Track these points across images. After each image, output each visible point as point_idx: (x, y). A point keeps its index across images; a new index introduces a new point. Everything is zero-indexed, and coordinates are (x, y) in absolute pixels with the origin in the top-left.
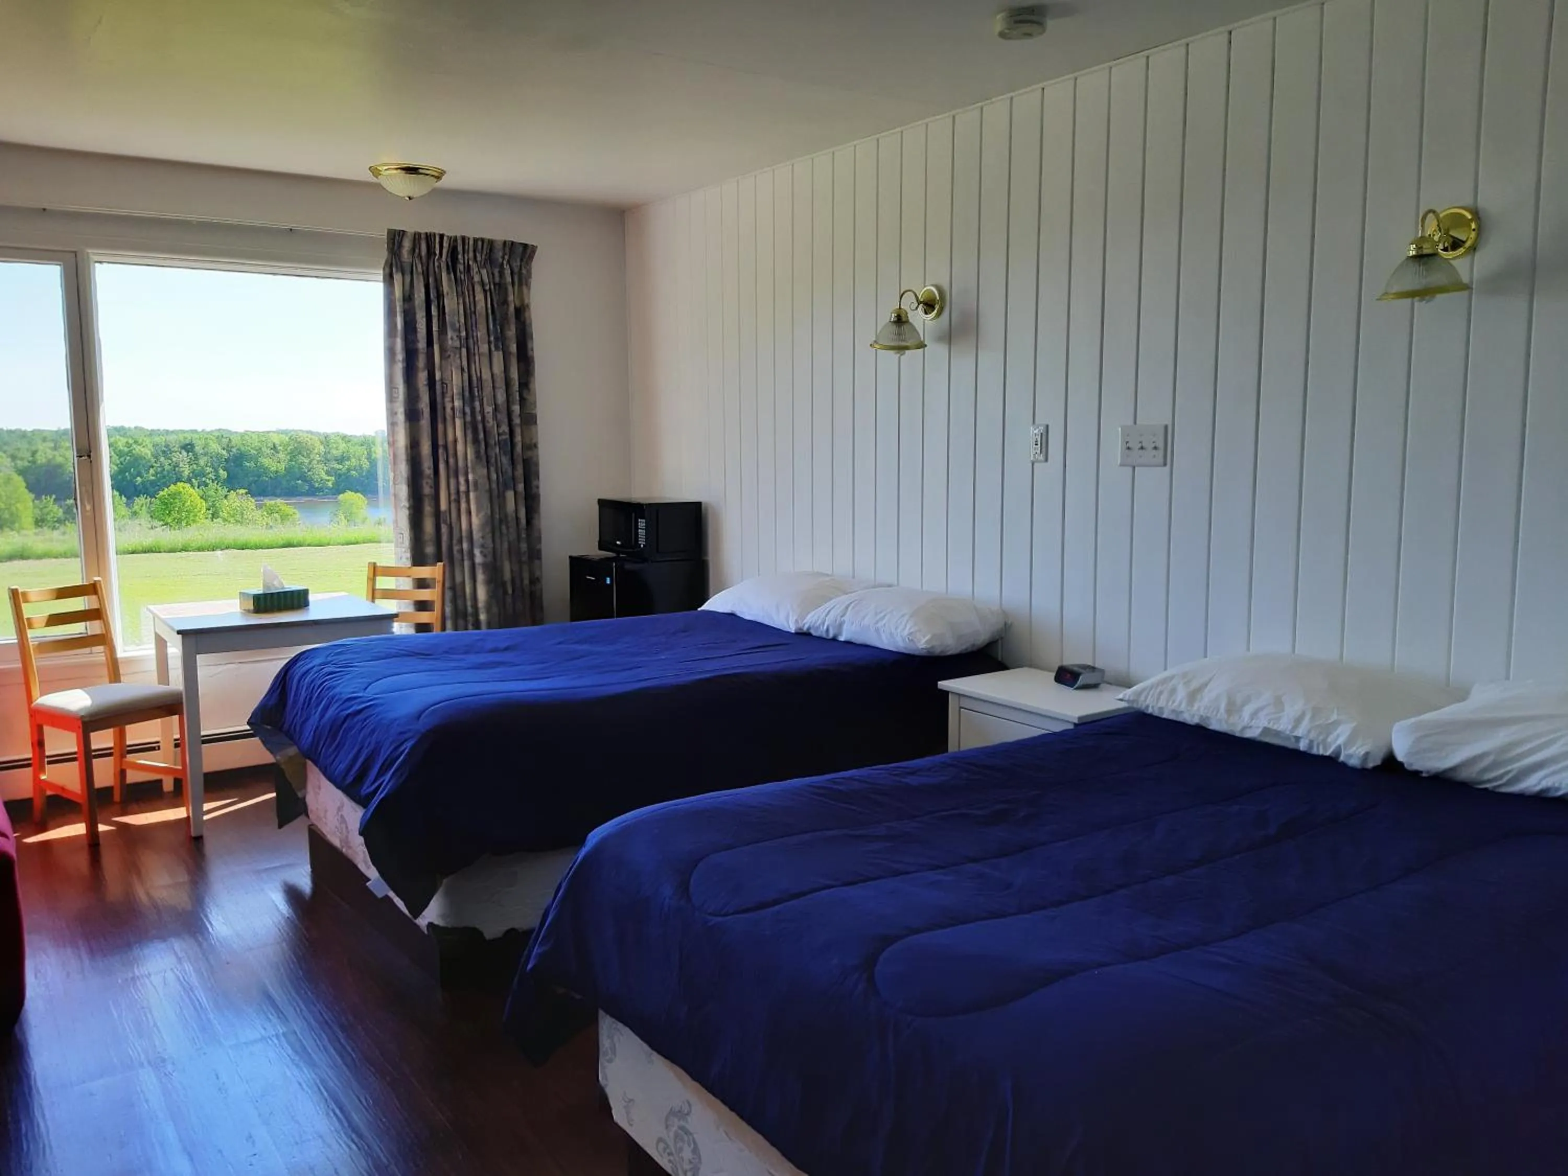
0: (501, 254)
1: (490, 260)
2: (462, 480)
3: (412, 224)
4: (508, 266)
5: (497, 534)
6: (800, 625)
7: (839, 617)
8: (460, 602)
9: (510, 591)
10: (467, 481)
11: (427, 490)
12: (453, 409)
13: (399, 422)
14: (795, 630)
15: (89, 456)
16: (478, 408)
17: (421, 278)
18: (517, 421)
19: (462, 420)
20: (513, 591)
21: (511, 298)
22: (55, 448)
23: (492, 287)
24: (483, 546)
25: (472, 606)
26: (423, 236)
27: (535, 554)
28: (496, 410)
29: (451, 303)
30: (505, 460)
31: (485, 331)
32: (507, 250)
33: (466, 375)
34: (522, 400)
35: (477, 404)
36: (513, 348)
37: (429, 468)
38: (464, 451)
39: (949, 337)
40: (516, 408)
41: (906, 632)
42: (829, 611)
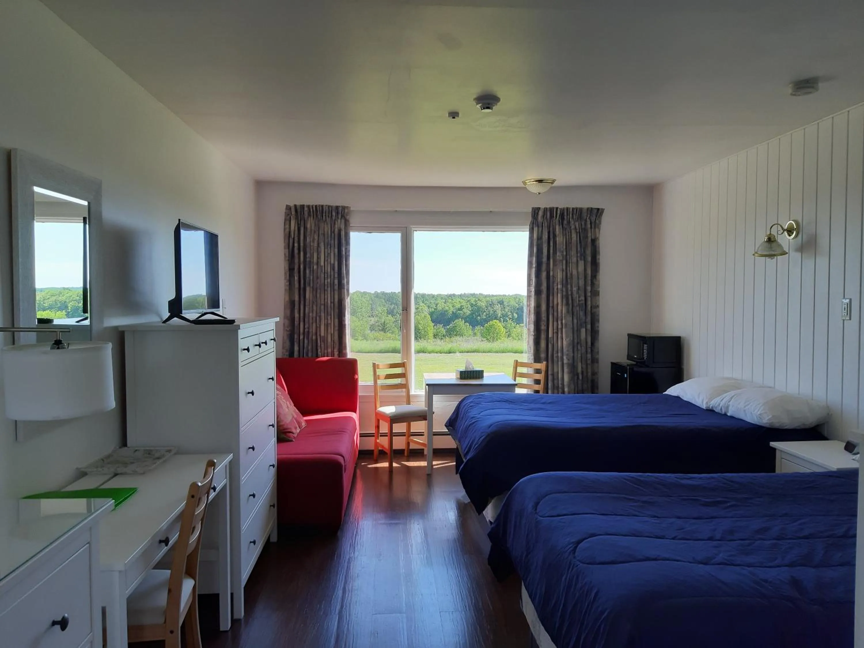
0: (586, 214)
1: (580, 217)
2: (559, 322)
3: (544, 204)
4: (589, 220)
5: (576, 349)
6: (708, 405)
7: (727, 402)
8: (556, 381)
9: (580, 377)
10: (562, 323)
11: (543, 327)
12: (557, 289)
13: (532, 295)
14: (706, 408)
15: (406, 310)
16: (569, 289)
17: (546, 229)
18: (589, 294)
19: (561, 294)
20: (582, 377)
21: (589, 235)
22: (445, 303)
23: (581, 231)
24: (567, 355)
25: (561, 384)
26: (548, 209)
27: (595, 361)
28: (579, 289)
29: (560, 239)
30: (582, 314)
31: (575, 252)
32: (589, 213)
33: (564, 273)
34: (593, 284)
35: (569, 286)
36: (589, 259)
37: (544, 317)
38: (562, 309)
39: (801, 249)
40: (589, 288)
41: (759, 413)
42: (723, 399)
